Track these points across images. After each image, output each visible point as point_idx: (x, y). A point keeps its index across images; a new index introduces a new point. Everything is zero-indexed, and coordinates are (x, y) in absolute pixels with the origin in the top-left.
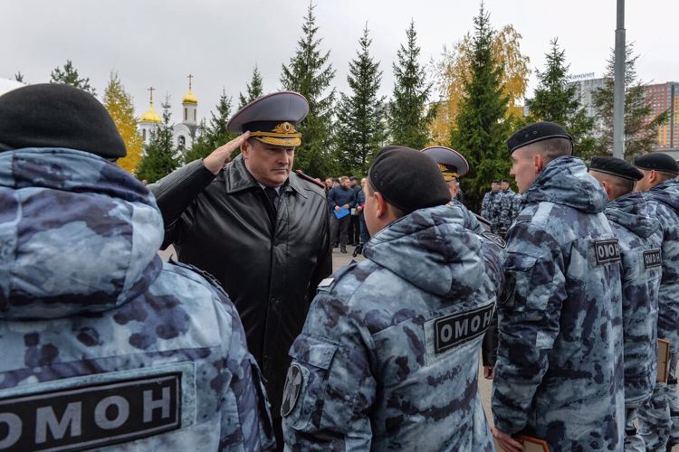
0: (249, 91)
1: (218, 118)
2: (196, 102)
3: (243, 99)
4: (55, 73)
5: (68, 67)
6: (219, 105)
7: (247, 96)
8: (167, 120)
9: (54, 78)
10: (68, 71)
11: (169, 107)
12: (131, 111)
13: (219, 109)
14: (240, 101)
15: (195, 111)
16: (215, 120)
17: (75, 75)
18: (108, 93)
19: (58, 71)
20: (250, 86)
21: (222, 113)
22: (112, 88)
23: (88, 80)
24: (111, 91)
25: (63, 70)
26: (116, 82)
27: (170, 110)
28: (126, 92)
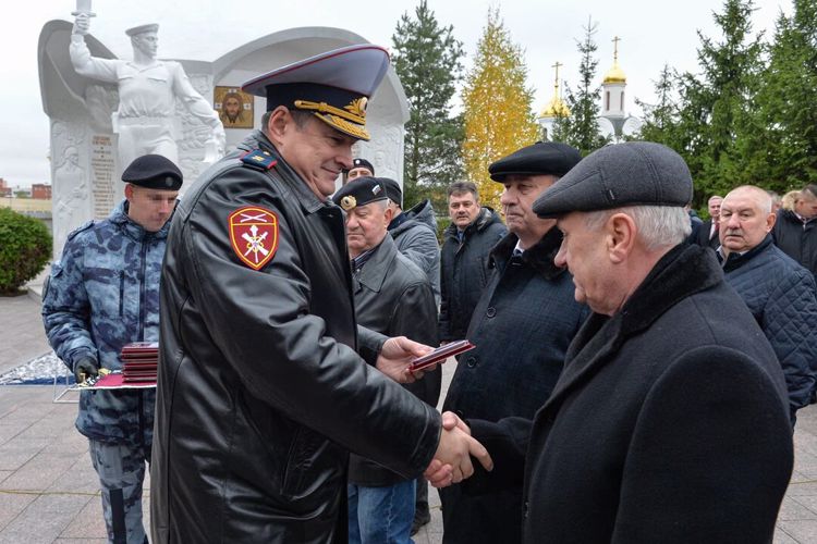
1: (716, 47)
2: (624, 80)
4: (402, 23)
5: (422, 11)
6: (722, 12)
8: (587, 77)
9: (400, 32)
10: (421, 18)
11: (593, 49)
12: (520, 78)
13: (720, 21)
15: (622, 93)
16: (710, 51)
17: (431, 23)
18: (483, 49)
19: (405, 19)
22: (491, 37)
23: (451, 28)
24: (487, 43)
25: (414, 18)
26: (497, 26)
27: (594, 56)
28: (513, 43)
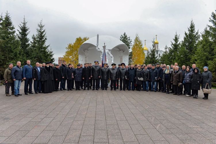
0: (189, 31)
1: (174, 44)
2: (158, 43)
3: (186, 34)
5: (124, 34)
6: (174, 38)
7: (188, 33)
8: (154, 47)
9: (121, 38)
12: (142, 45)
13: (174, 40)
14: (185, 35)
15: (158, 46)
16: (173, 44)
17: (126, 36)
19: (122, 36)
20: (189, 28)
21: (175, 41)
23: (130, 37)
24: (136, 40)
25: (123, 35)
26: (137, 37)
28: (140, 40)
